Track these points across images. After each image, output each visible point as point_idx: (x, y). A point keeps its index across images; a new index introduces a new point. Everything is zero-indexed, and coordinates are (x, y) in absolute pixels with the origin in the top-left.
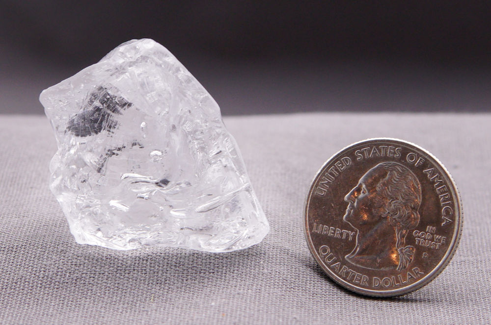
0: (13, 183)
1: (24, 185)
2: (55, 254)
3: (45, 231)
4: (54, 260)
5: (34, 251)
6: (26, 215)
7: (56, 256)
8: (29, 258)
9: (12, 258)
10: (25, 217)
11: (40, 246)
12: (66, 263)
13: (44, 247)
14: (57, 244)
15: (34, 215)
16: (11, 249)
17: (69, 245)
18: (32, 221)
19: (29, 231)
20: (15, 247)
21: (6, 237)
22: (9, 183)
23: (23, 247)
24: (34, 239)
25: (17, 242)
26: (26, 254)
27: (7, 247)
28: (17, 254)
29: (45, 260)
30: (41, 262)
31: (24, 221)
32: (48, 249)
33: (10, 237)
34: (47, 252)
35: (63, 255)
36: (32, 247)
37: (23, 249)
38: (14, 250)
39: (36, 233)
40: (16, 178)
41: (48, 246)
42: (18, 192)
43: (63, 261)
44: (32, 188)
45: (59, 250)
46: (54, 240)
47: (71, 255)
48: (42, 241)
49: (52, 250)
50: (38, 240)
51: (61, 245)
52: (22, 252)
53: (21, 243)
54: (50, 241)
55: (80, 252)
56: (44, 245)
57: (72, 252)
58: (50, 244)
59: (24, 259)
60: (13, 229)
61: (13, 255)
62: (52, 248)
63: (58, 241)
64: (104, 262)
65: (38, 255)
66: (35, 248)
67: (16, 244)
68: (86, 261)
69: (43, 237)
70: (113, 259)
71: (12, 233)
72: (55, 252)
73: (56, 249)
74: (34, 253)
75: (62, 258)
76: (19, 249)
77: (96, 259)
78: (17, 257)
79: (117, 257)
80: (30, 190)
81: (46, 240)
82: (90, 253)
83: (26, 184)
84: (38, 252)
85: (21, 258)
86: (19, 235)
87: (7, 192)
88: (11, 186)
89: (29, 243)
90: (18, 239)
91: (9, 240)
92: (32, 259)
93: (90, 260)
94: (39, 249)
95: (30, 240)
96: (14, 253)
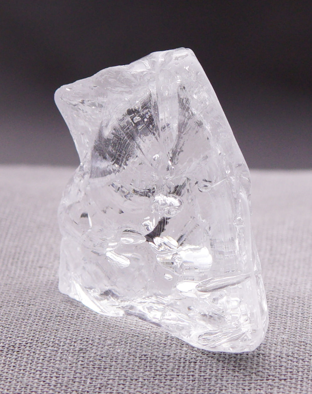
0: (16, 260)
1: (30, 263)
2: (71, 354)
3: (58, 323)
4: (69, 362)
5: (42, 350)
6: (32, 303)
7: (72, 357)
8: (36, 360)
9: (13, 361)
10: (31, 306)
11: (51, 344)
12: (86, 365)
13: (56, 345)
14: (74, 340)
15: (43, 302)
16: (12, 348)
17: (90, 342)
18: (41, 310)
19: (35, 323)
20: (17, 345)
21: (5, 332)
22: (11, 260)
23: (28, 345)
24: (43, 334)
25: (19, 338)
26: (32, 354)
27: (7, 346)
28: (20, 355)
29: (58, 362)
30: (52, 364)
31: (30, 311)
32: (61, 347)
33: (10, 333)
34: (60, 351)
35: (82, 355)
36: (40, 344)
37: (28, 348)
38: (16, 349)
39: (46, 326)
40: (19, 253)
41: (62, 344)
42: (22, 273)
43: (82, 363)
44: (41, 267)
45: (77, 349)
46: (70, 335)
47: (93, 355)
48: (53, 337)
49: (67, 348)
50: (48, 335)
51: (79, 342)
52: (27, 352)
53: (25, 340)
54: (64, 337)
55: (105, 351)
56: (57, 342)
57: (94, 351)
58: (65, 340)
59: (30, 362)
60: (15, 321)
61: (14, 357)
62: (67, 345)
63: (75, 337)
64: (137, 364)
65: (48, 355)
66: (45, 346)
67: (18, 342)
68: (114, 363)
69: (55, 331)
70: (149, 361)
71: (13, 327)
72: (71, 351)
73: (72, 347)
74: (43, 354)
75: (81, 359)
76: (23, 347)
77: (126, 360)
78: (20, 359)
79: (154, 358)
80: (38, 269)
81: (58, 336)
82: (118, 353)
83: (33, 262)
84: (49, 351)
85: (25, 360)
86: (23, 329)
87: (7, 273)
88: (12, 264)
89: (36, 339)
90: (20, 335)
91: (10, 336)
92: (40, 361)
93: (119, 361)
94: (50, 348)
95: (37, 336)
96: (15, 353)
